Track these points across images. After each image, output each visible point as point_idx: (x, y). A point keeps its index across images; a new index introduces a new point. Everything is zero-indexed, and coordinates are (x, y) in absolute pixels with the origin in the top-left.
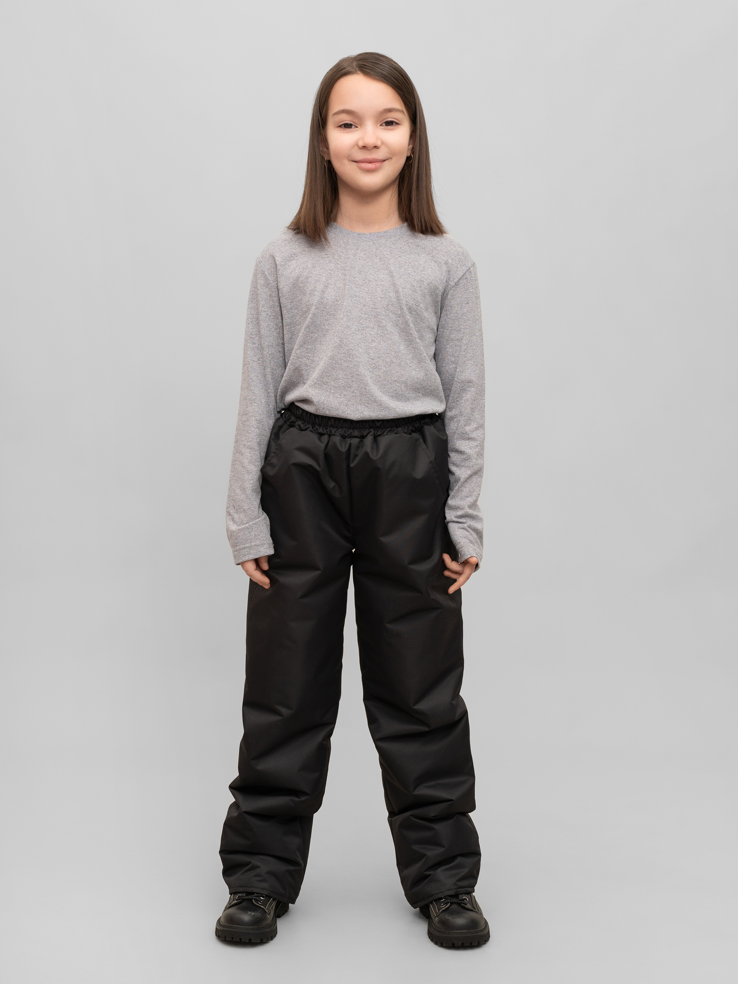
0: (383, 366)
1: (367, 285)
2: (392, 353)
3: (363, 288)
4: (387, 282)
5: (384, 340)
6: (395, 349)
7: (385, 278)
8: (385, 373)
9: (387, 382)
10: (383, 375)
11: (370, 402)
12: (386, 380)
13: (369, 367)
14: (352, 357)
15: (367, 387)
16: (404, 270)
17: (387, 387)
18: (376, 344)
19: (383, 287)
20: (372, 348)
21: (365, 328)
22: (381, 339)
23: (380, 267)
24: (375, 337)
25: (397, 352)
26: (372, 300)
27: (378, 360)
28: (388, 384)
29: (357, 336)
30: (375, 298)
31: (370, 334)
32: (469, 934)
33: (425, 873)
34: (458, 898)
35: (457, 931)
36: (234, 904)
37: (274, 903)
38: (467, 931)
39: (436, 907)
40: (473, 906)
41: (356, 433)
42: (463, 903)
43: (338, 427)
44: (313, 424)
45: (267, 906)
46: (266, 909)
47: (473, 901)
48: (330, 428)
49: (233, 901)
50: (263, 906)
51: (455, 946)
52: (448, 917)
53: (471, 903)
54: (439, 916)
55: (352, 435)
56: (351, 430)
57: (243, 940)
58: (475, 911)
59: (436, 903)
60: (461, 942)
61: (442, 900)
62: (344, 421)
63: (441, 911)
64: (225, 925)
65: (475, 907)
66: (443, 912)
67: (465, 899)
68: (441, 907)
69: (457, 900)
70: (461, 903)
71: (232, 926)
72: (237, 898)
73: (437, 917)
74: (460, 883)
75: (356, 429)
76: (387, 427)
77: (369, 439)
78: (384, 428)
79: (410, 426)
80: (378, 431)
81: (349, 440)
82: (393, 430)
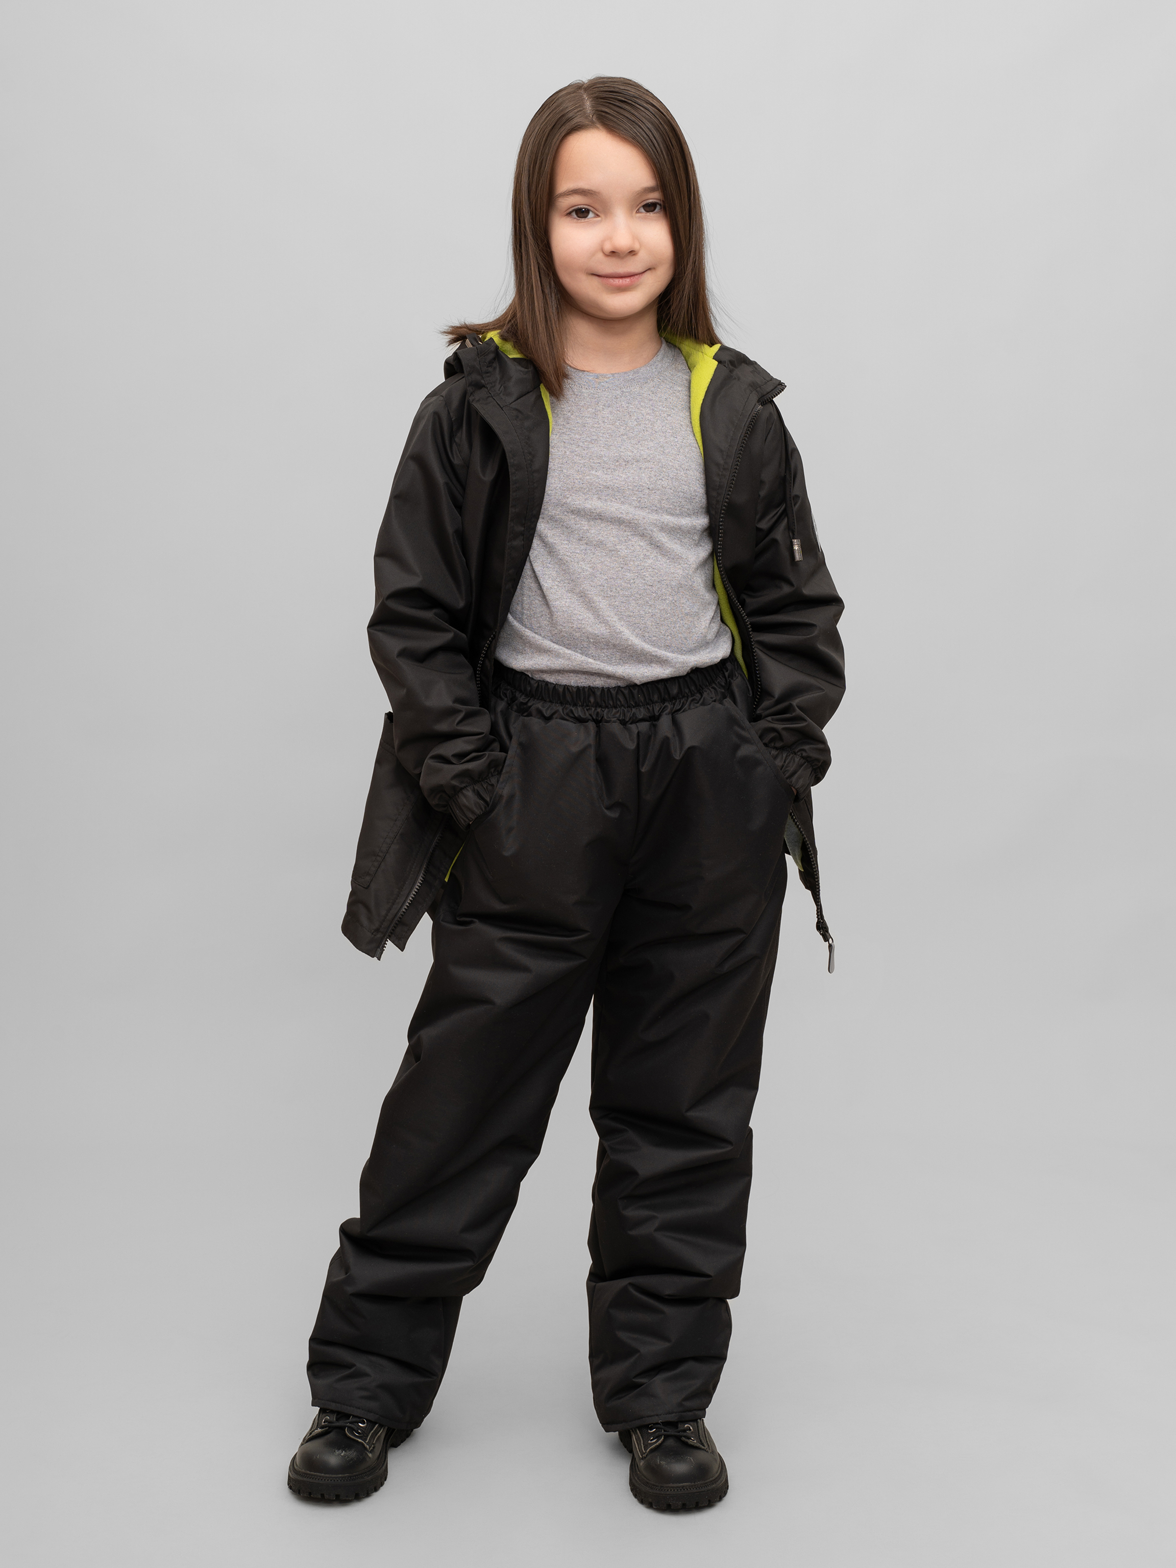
0: (667, 595)
1: (624, 470)
2: (678, 571)
3: (617, 474)
4: (655, 463)
5: (663, 554)
6: (682, 565)
7: (652, 456)
8: (673, 605)
9: (676, 617)
10: (670, 608)
12: (675, 615)
14: (616, 589)
16: (682, 438)
17: (678, 625)
19: (651, 471)
20: (645, 569)
21: (630, 537)
22: (657, 553)
23: (640, 436)
24: (648, 551)
25: (686, 569)
26: (635, 494)
27: (659, 586)
28: (679, 620)
29: (619, 553)
30: (640, 490)
31: (639, 545)
32: (693, 1489)
33: (634, 1380)
34: (677, 1428)
35: (675, 1485)
36: (316, 1434)
37: (381, 1431)
38: (690, 1484)
39: (642, 1442)
40: (701, 1441)
41: (641, 713)
42: (685, 1437)
43: (610, 706)
44: (561, 703)
45: (368, 1439)
46: (365, 1444)
47: (700, 1432)
48: (596, 709)
49: (316, 1429)
50: (362, 1440)
51: (672, 1508)
52: (660, 1460)
53: (698, 1436)
54: (645, 1458)
55: (636, 717)
56: (634, 710)
57: (326, 1496)
58: (703, 1449)
59: (640, 1433)
60: (680, 1502)
61: (651, 1430)
62: (617, 693)
63: (650, 1450)
64: (300, 1472)
65: (705, 1442)
66: (652, 1451)
67: (689, 1428)
68: (649, 1442)
69: (676, 1432)
70: (681, 1436)
71: (310, 1474)
72: (323, 1424)
73: (642, 1459)
74: (688, 1404)
75: (641, 707)
76: (686, 695)
77: (666, 720)
78: (682, 699)
79: (716, 687)
80: (674, 704)
81: (633, 726)
82: (697, 700)
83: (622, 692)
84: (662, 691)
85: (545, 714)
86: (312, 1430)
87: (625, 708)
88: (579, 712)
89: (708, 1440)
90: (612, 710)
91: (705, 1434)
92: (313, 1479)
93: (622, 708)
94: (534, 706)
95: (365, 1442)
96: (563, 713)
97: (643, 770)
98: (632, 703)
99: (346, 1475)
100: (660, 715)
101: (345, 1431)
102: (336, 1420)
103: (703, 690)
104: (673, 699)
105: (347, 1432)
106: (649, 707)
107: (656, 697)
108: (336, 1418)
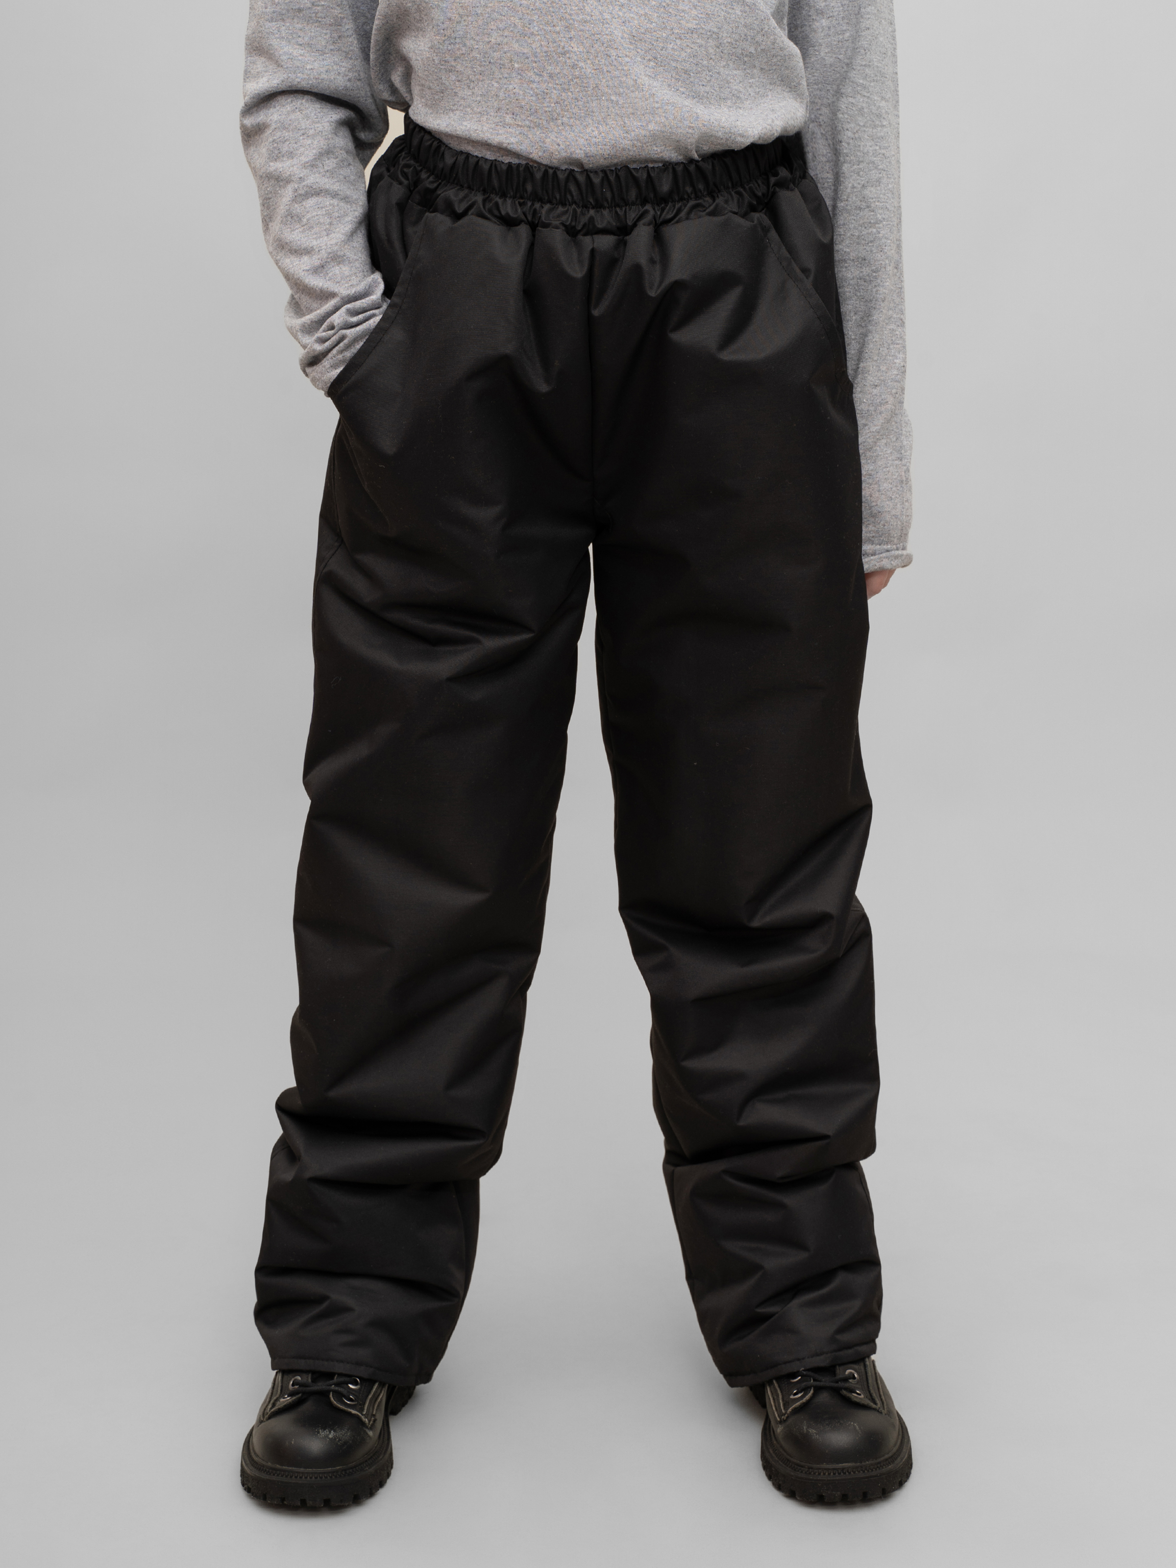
11: (621, 90)
15: (612, 51)
32: (859, 1472)
34: (835, 1375)
35: (831, 1466)
36: (283, 1406)
37: (382, 1393)
38: (853, 1463)
39: (780, 1397)
40: (871, 1395)
41: (605, 218)
42: (846, 1389)
43: (554, 201)
44: (484, 191)
46: (363, 1417)
47: (870, 1380)
48: (533, 204)
49: (281, 1397)
50: (356, 1410)
52: (807, 1428)
53: (866, 1386)
54: (785, 1421)
55: (594, 225)
56: (592, 212)
57: (310, 1503)
58: (875, 1409)
59: (779, 1385)
60: (839, 1492)
61: (793, 1379)
62: (567, 180)
63: (792, 1409)
65: (877, 1396)
66: (796, 1411)
67: (851, 1375)
68: (792, 1397)
69: (832, 1382)
70: (841, 1388)
72: (291, 1388)
75: (604, 208)
76: (686, 197)
77: (642, 235)
78: (678, 201)
79: (744, 192)
80: (663, 210)
81: (587, 240)
82: (704, 206)
84: (643, 184)
85: (457, 209)
87: (578, 207)
88: (508, 208)
93: (574, 206)
94: (442, 195)
95: (361, 1414)
96: (484, 207)
97: (595, 313)
98: (591, 200)
99: (338, 1468)
100: (635, 225)
101: (329, 1398)
102: (312, 1381)
103: (719, 191)
104: (662, 201)
105: (332, 1399)
106: (618, 209)
107: (633, 194)
108: (312, 1379)
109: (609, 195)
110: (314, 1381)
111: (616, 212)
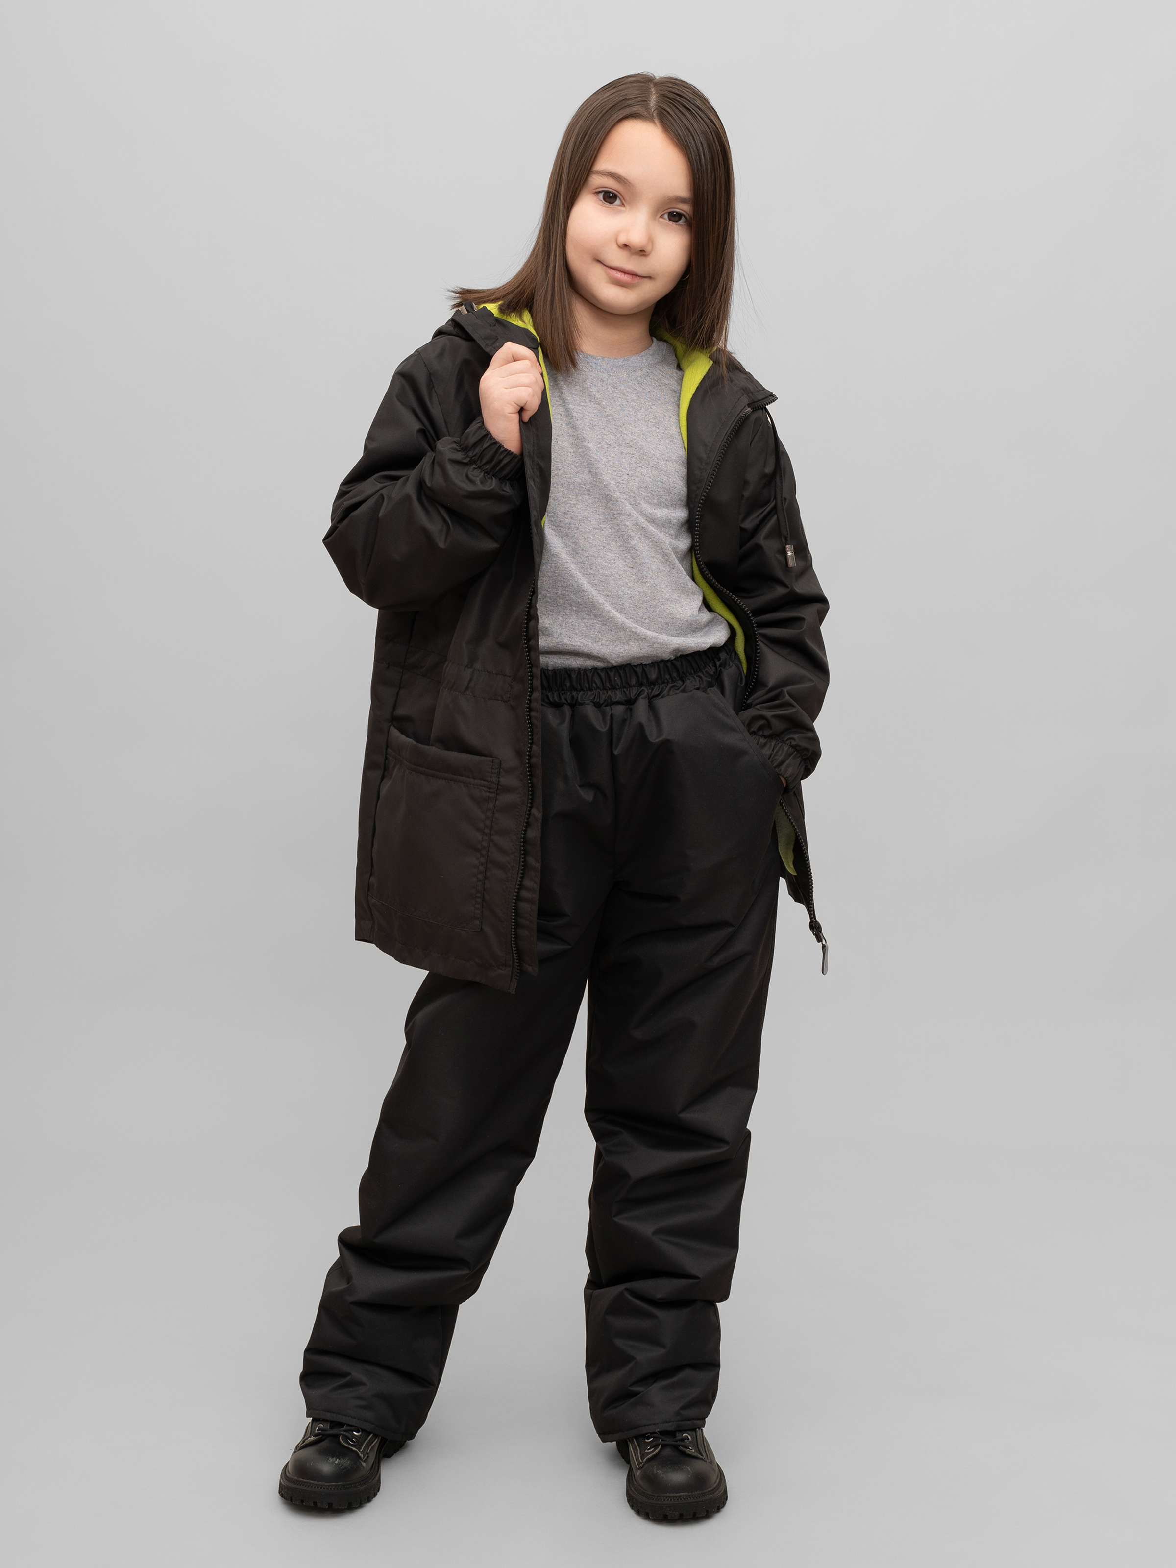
0: (650, 577)
1: (605, 453)
4: (637, 449)
5: (647, 535)
7: (634, 441)
9: (656, 601)
10: (652, 590)
12: (655, 599)
13: (627, 580)
17: (658, 610)
18: (636, 542)
19: (632, 457)
20: (629, 550)
22: (641, 534)
24: (633, 531)
27: (640, 569)
28: (659, 604)
30: (619, 475)
32: (691, 1498)
33: (630, 1388)
34: (675, 1437)
35: (672, 1495)
36: (310, 1442)
37: (376, 1441)
38: (687, 1493)
39: (639, 1452)
40: (699, 1451)
41: (619, 696)
42: (683, 1446)
43: (585, 689)
45: (363, 1447)
46: (360, 1453)
47: (699, 1442)
48: (571, 693)
49: (310, 1437)
50: (356, 1448)
51: (669, 1518)
52: (657, 1470)
53: (696, 1445)
54: (642, 1467)
55: (611, 700)
56: (609, 693)
57: (319, 1505)
58: (702, 1459)
59: (637, 1443)
60: (677, 1513)
61: (648, 1439)
62: (594, 675)
63: (647, 1460)
64: (292, 1479)
65: (703, 1451)
66: (649, 1460)
67: (687, 1438)
68: (646, 1451)
69: (673, 1441)
70: (679, 1446)
71: (302, 1482)
72: (316, 1432)
73: (639, 1468)
74: (685, 1413)
75: (617, 689)
76: (666, 681)
77: (641, 706)
78: (662, 684)
79: (702, 676)
80: (653, 689)
81: (608, 709)
82: (677, 687)
83: (599, 674)
84: (640, 675)
86: (305, 1438)
87: (601, 690)
88: (554, 697)
89: (706, 1450)
90: (588, 693)
91: (704, 1444)
92: (306, 1486)
93: (598, 690)
95: (359, 1451)
97: (616, 752)
98: (608, 685)
99: (339, 1483)
100: (636, 699)
101: (339, 1439)
102: (330, 1428)
103: (686, 677)
104: (652, 683)
105: (341, 1440)
106: (625, 690)
107: (633, 681)
108: (330, 1426)
109: (619, 682)
110: (331, 1428)
111: (624, 691)
